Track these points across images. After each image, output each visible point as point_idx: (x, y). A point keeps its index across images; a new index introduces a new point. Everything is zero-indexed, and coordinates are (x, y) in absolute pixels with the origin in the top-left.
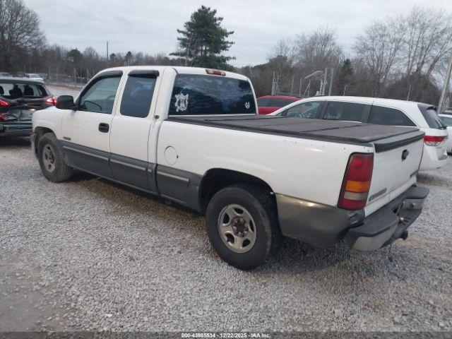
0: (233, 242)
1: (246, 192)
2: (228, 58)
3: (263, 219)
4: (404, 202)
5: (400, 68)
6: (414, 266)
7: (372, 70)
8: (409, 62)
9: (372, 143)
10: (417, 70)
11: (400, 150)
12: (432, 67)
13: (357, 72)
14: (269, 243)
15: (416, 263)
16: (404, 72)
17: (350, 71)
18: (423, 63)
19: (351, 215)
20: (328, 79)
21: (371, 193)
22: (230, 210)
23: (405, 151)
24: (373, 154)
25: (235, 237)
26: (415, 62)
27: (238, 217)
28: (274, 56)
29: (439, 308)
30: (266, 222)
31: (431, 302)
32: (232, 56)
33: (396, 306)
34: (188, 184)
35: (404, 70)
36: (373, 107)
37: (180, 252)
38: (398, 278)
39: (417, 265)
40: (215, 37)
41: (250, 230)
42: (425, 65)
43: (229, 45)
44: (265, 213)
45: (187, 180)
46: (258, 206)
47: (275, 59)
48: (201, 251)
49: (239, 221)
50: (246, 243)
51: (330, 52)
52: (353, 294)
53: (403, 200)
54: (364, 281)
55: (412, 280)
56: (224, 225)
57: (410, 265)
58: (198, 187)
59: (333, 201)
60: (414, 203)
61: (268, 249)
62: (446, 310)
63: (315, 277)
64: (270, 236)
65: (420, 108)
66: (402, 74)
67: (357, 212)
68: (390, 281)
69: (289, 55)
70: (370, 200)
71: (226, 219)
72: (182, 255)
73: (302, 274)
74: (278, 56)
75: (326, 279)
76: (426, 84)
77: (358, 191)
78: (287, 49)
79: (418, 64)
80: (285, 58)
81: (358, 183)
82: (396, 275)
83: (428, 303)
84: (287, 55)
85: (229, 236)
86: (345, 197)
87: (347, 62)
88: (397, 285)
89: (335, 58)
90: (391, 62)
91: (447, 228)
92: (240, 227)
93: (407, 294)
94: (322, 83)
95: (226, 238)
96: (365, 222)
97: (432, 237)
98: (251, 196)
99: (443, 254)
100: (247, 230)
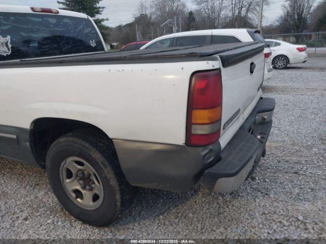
0: (82, 198)
1: (80, 141)
2: (103, 20)
3: (105, 171)
4: (257, 117)
5: (227, 13)
6: (272, 174)
7: (209, 17)
8: (232, 8)
9: (217, 56)
10: (239, 13)
11: (247, 63)
12: (248, 11)
13: (199, 19)
14: (118, 197)
15: (273, 171)
16: (230, 15)
17: (194, 19)
18: (242, 7)
19: (204, 153)
20: (178, 24)
21: (224, 120)
22: (70, 163)
23: (252, 64)
24: (219, 69)
25: (83, 192)
26: (236, 7)
27: (80, 170)
28: (138, 15)
29: (310, 223)
30: (109, 174)
31: (301, 218)
32: (105, 18)
33: (268, 233)
34: (18, 141)
35: (230, 14)
36: (212, 36)
37: (26, 219)
38: (262, 193)
39: (274, 173)
40: (89, 4)
41: (96, 182)
42: (243, 9)
43: (101, 10)
44: (106, 163)
45: (15, 137)
46: (97, 156)
47: (139, 17)
48: (53, 211)
49: (83, 173)
50: (95, 198)
51: (177, 7)
52: (222, 229)
53: (255, 117)
54: (230, 207)
55: (275, 193)
56: (68, 180)
57: (268, 174)
58: (28, 144)
59: (179, 138)
60: (265, 116)
61: (118, 204)
62: (316, 224)
63: (180, 215)
64: (117, 188)
65: (249, 32)
66: (229, 17)
67: (210, 147)
68: (255, 200)
69: (148, 12)
70: (224, 129)
71: (69, 175)
72: (28, 222)
73: (166, 214)
74: (141, 15)
75: (191, 215)
76: (246, 23)
77: (208, 122)
78: (146, 9)
79: (239, 9)
80: (146, 16)
81: (206, 111)
82: (259, 191)
83: (298, 220)
84: (147, 13)
85: (77, 192)
86: (193, 132)
87: (191, 13)
88: (262, 204)
89: (182, 12)
90: (221, 9)
91: (288, 127)
92: (86, 181)
93: (275, 213)
94: (174, 29)
95: (74, 195)
96: (223, 155)
97: (279, 139)
98: (87, 145)
99: (292, 154)
100: (94, 183)
